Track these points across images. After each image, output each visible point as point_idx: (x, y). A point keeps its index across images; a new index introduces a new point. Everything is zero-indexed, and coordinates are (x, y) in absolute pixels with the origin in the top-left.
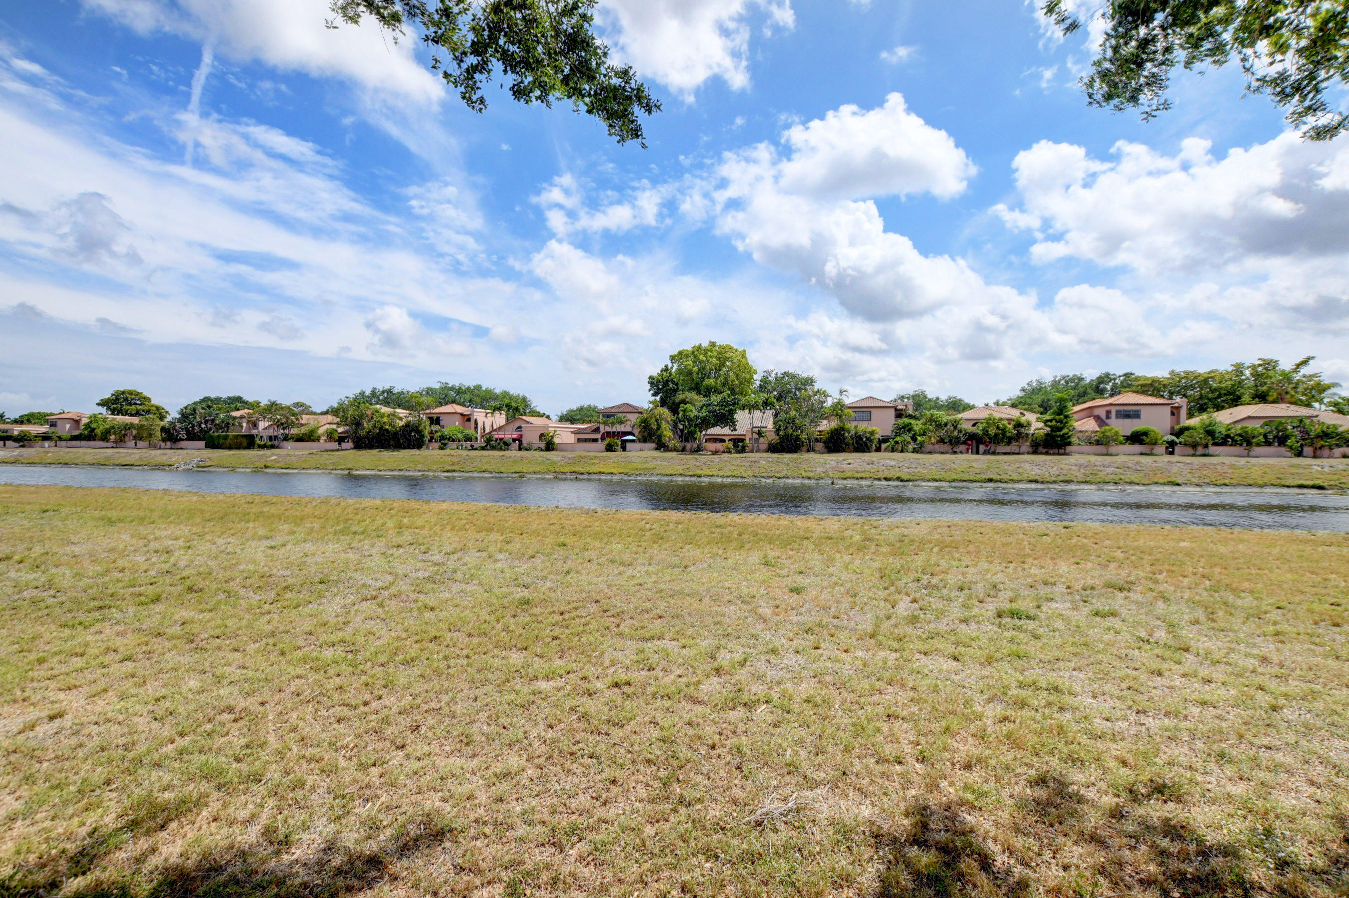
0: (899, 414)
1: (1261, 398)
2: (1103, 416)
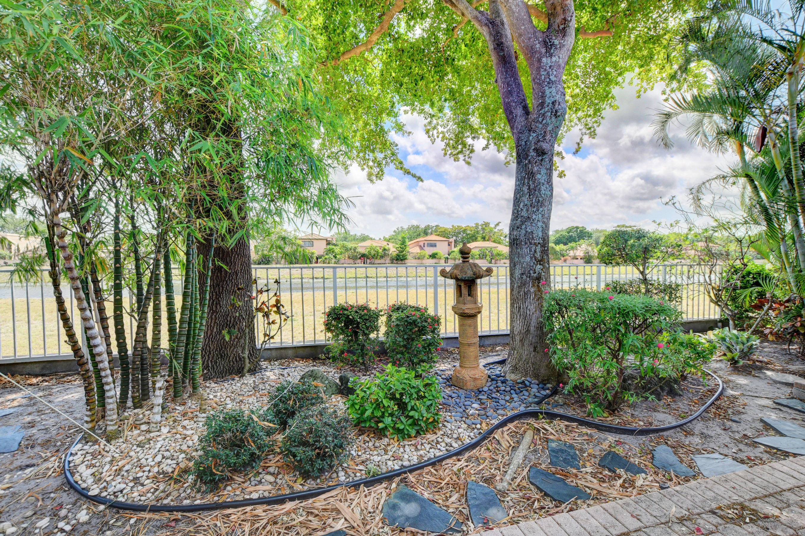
0: (328, 243)
1: (484, 239)
2: (422, 246)
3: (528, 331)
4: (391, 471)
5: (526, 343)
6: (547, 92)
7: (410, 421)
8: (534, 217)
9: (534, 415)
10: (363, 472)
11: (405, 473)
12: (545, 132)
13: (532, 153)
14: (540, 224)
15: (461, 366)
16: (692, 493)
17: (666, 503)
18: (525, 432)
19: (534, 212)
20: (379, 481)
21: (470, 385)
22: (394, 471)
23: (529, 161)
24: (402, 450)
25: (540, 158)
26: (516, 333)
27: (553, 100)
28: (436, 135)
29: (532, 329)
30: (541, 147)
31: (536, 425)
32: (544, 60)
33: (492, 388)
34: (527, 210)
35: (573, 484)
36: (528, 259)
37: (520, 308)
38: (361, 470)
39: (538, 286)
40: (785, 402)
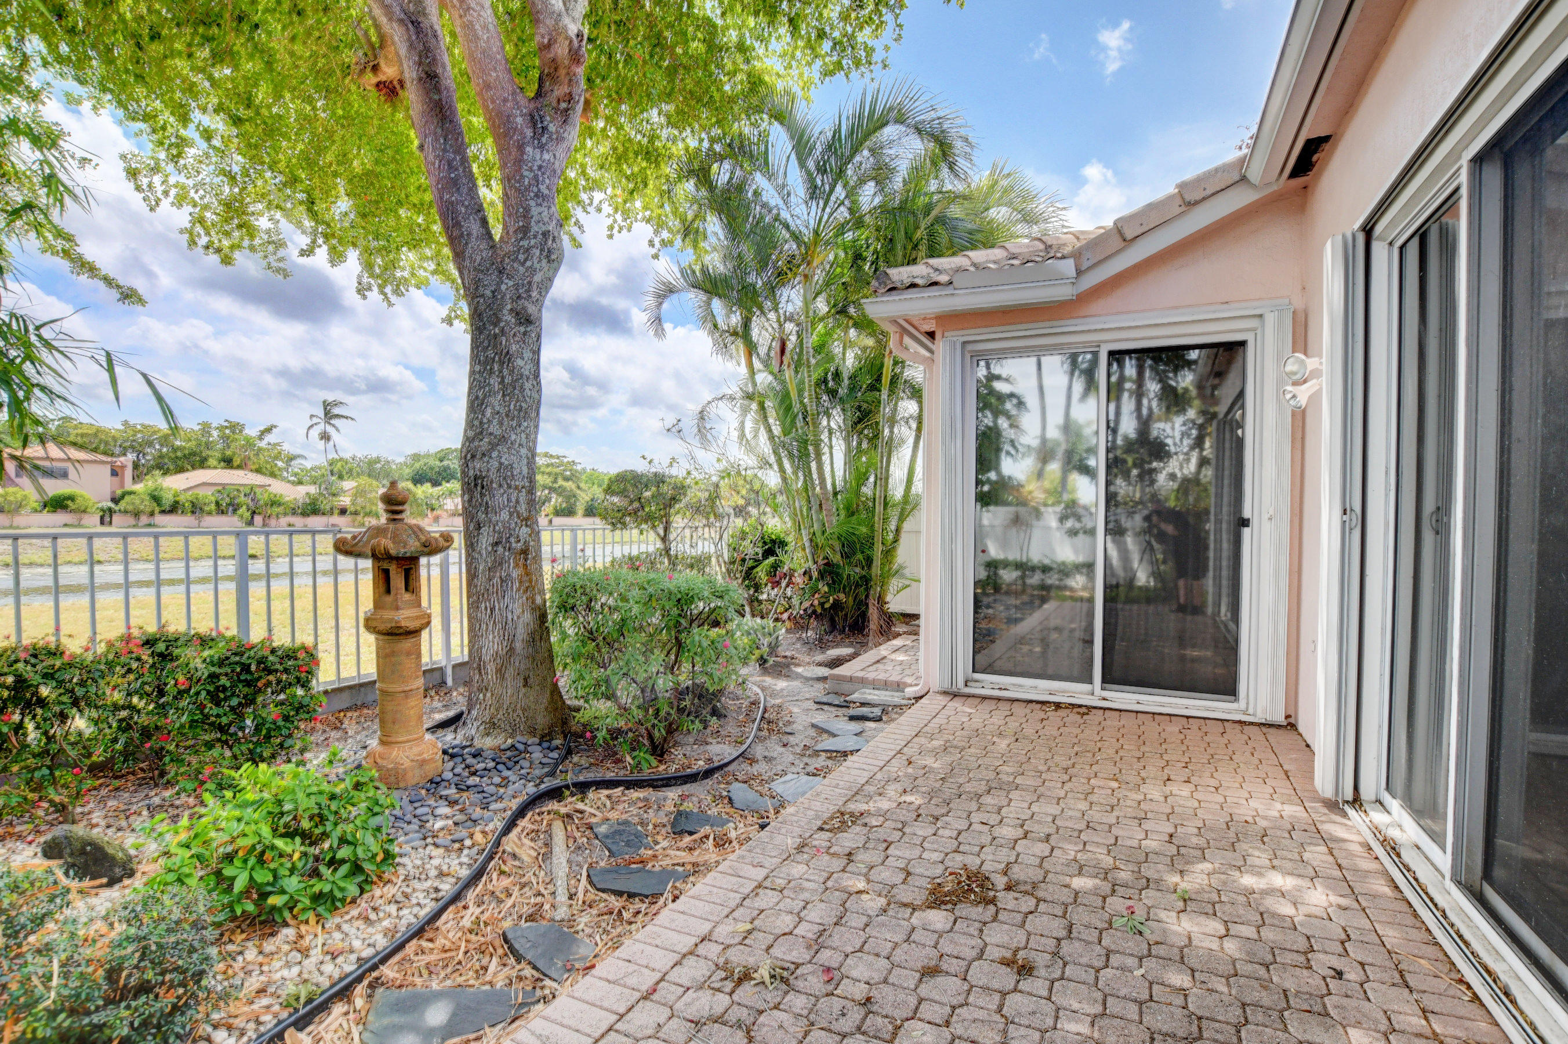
1: (228, 462)
2: (12, 473)
3: (511, 650)
4: (341, 979)
5: (510, 673)
6: (535, 211)
7: (344, 869)
8: (513, 437)
9: (556, 794)
10: (276, 1008)
11: (374, 967)
12: (530, 283)
13: (508, 317)
14: (524, 451)
15: (382, 742)
16: (795, 818)
17: (778, 839)
18: (549, 825)
19: (513, 429)
20: (324, 1007)
21: (415, 777)
22: (347, 976)
23: (502, 330)
24: (337, 935)
25: (522, 329)
26: (486, 658)
27: (544, 228)
28: (159, 189)
29: (518, 645)
30: (524, 308)
31: (563, 810)
32: (529, 149)
33: (457, 770)
34: (501, 423)
35: (657, 869)
36: (505, 515)
37: (492, 610)
38: (268, 1007)
39: (525, 566)
40: (825, 700)
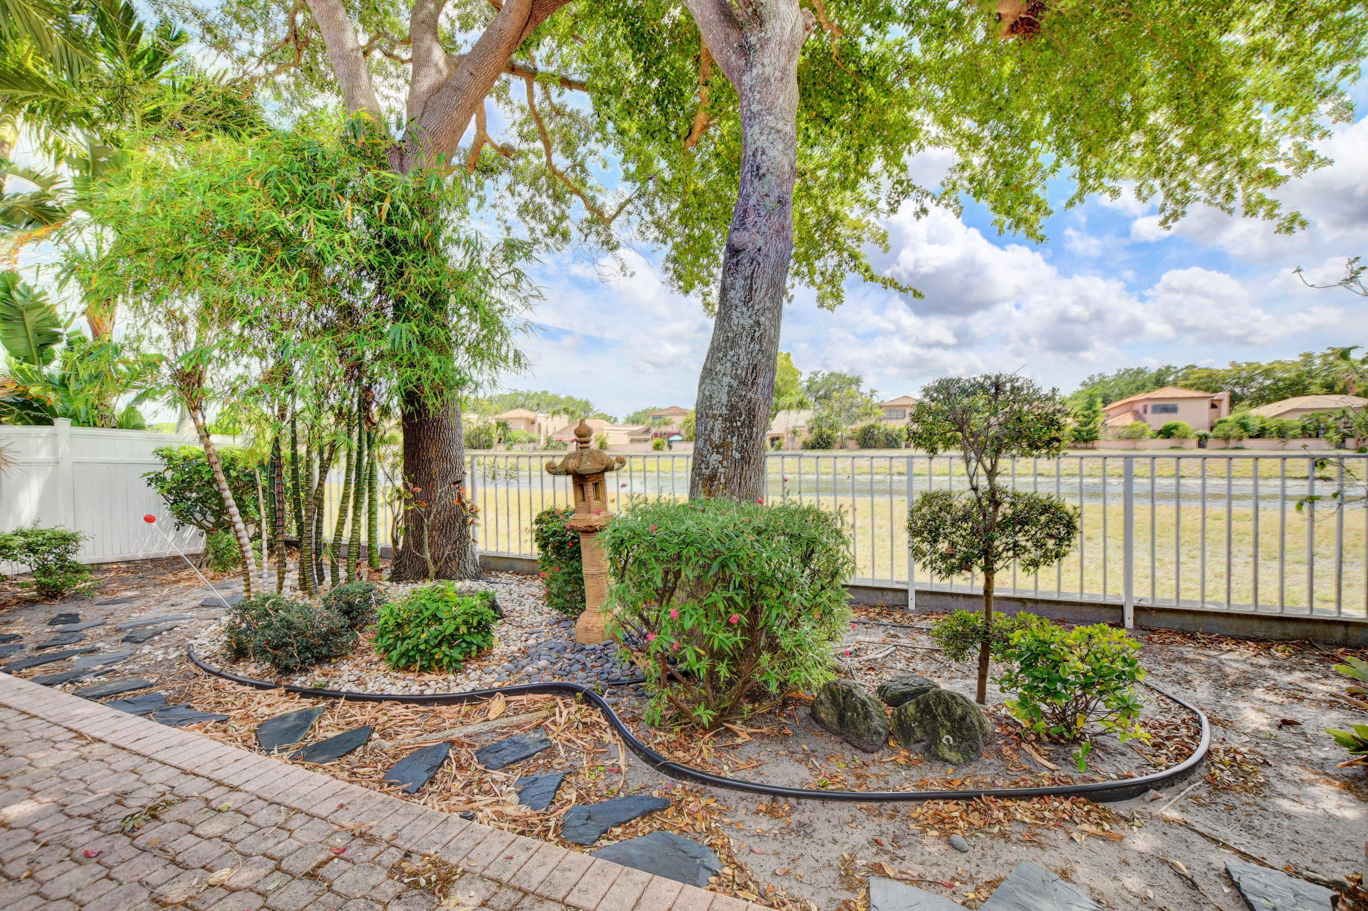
2: (1141, 411)
31: (559, 708)
